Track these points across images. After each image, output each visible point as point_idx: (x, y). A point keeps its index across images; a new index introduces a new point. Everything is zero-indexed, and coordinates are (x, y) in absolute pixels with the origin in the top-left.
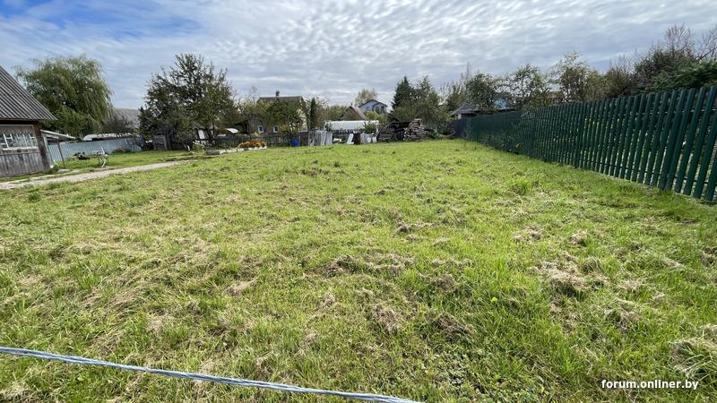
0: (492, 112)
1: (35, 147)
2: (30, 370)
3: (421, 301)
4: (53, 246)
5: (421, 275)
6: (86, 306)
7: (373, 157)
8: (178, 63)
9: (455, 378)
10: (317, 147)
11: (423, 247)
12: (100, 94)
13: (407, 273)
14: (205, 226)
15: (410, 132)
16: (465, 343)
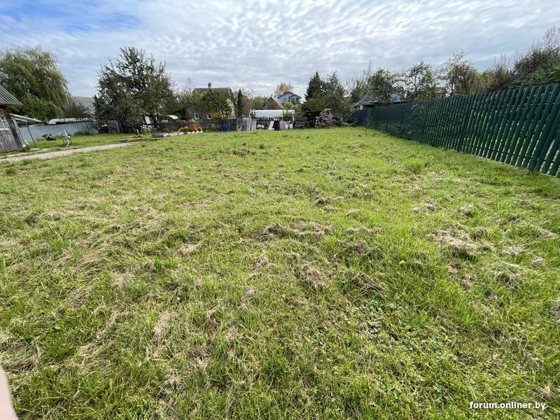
0: (389, 104)
1: (7, 129)
2: (13, 321)
3: (339, 262)
4: (28, 213)
5: (339, 241)
6: (58, 265)
7: (291, 141)
8: (123, 56)
9: (372, 327)
10: (245, 132)
11: (338, 217)
12: (58, 83)
13: (327, 239)
14: (155, 197)
15: (321, 120)
16: (379, 298)
